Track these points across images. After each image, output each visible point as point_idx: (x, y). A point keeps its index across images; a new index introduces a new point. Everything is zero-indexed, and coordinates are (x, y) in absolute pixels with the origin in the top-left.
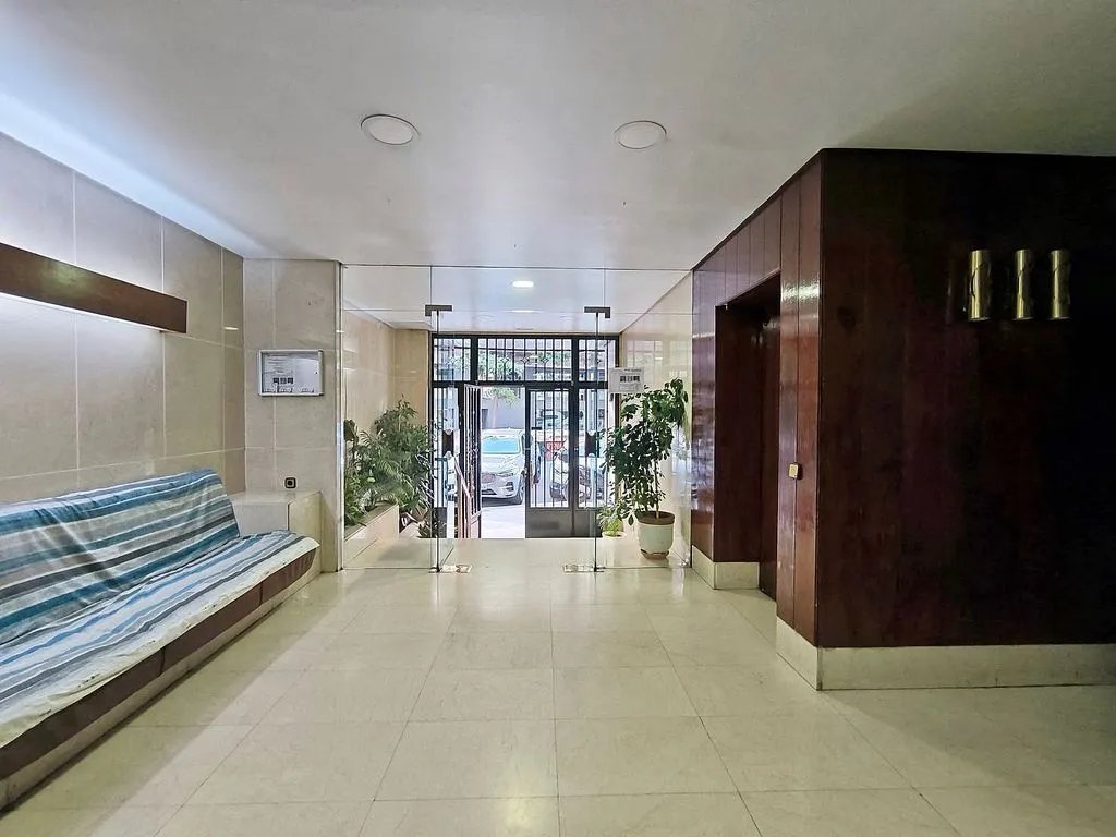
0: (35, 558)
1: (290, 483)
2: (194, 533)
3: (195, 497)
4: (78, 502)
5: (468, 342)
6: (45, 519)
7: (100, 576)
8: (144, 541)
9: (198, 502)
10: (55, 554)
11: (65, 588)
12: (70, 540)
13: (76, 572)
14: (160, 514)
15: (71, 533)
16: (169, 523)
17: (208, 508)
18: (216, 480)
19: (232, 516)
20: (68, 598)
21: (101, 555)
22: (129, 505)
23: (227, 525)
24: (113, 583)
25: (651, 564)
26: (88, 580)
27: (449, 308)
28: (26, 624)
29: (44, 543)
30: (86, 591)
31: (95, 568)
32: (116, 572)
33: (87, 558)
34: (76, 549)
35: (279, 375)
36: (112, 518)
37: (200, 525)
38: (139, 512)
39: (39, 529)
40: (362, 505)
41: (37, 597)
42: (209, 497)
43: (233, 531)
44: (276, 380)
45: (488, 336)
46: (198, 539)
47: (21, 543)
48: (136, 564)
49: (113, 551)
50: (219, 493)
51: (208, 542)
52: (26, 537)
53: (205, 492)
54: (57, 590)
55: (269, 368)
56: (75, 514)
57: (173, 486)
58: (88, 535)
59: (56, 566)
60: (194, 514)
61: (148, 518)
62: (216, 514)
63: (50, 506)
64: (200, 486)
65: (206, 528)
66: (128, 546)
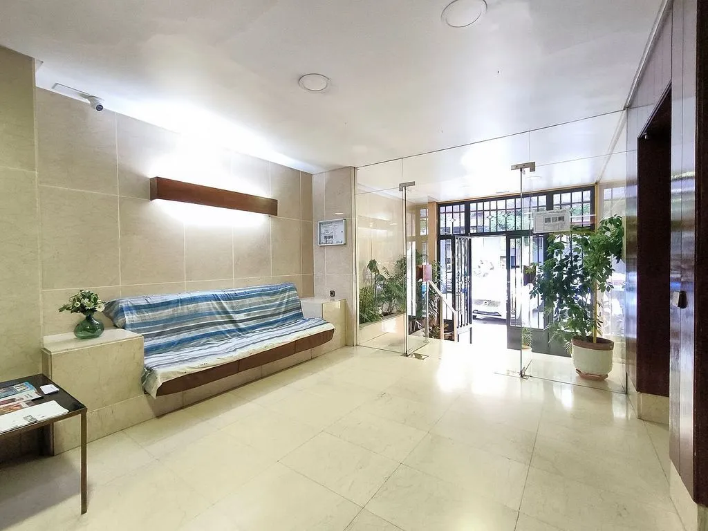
0: (211, 314)
1: (332, 294)
2: (279, 314)
3: (282, 296)
4: (229, 293)
5: (463, 207)
6: (216, 298)
7: (235, 326)
8: (255, 314)
9: (283, 299)
10: (219, 313)
11: (221, 328)
12: (225, 309)
13: (226, 323)
14: (264, 302)
15: (225, 305)
16: (267, 307)
17: (288, 302)
18: (293, 289)
19: (300, 308)
20: (221, 333)
21: (237, 317)
22: (250, 297)
23: (297, 312)
24: (240, 330)
25: (583, 383)
26: (231, 327)
27: (413, 184)
28: (204, 340)
29: (215, 308)
30: (229, 331)
31: (234, 322)
32: (242, 325)
33: (231, 317)
34: (227, 313)
35: (327, 234)
36: (243, 302)
37: (283, 310)
38: (254, 300)
39: (214, 302)
40: (380, 312)
41: (210, 330)
42: (289, 297)
43: (300, 315)
44: (325, 237)
45: (477, 201)
46: (281, 317)
47: (206, 307)
48: (251, 323)
49: (241, 316)
50: (295, 295)
51: (286, 319)
52: (209, 305)
53: (287, 294)
54: (218, 329)
55: (323, 231)
56: (228, 298)
57: (271, 290)
58: (232, 308)
59: (219, 319)
60: (281, 304)
61: (259, 303)
62: (291, 306)
63: (218, 293)
64: (284, 291)
65: (286, 312)
66: (249, 315)
